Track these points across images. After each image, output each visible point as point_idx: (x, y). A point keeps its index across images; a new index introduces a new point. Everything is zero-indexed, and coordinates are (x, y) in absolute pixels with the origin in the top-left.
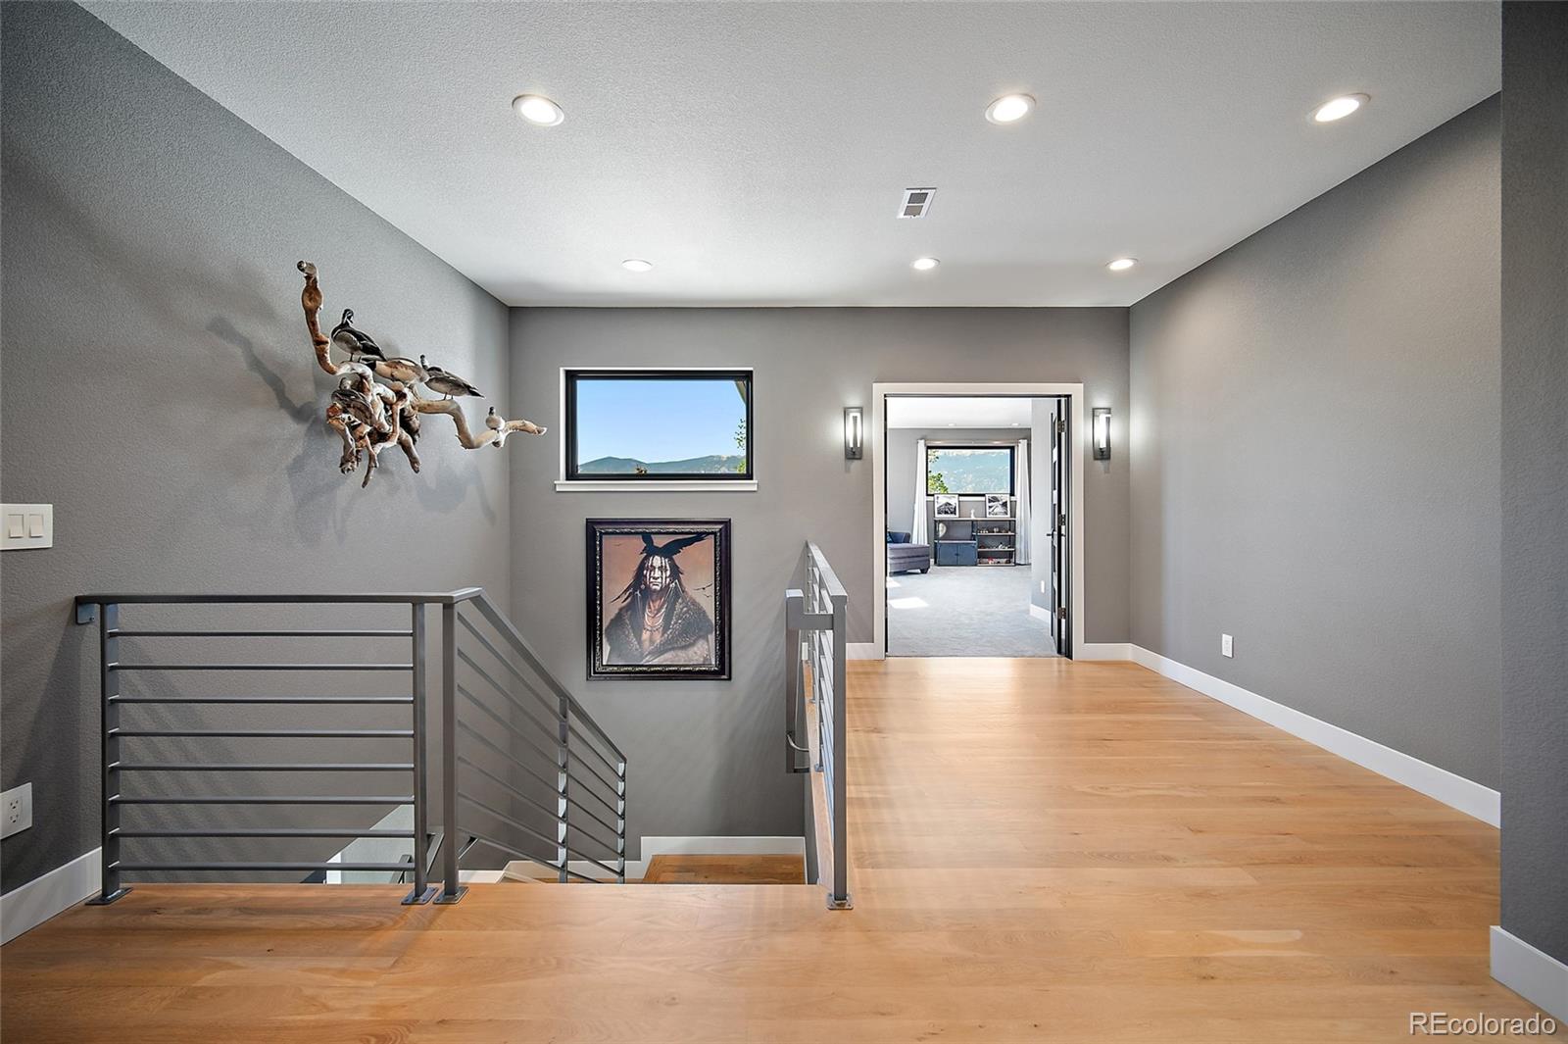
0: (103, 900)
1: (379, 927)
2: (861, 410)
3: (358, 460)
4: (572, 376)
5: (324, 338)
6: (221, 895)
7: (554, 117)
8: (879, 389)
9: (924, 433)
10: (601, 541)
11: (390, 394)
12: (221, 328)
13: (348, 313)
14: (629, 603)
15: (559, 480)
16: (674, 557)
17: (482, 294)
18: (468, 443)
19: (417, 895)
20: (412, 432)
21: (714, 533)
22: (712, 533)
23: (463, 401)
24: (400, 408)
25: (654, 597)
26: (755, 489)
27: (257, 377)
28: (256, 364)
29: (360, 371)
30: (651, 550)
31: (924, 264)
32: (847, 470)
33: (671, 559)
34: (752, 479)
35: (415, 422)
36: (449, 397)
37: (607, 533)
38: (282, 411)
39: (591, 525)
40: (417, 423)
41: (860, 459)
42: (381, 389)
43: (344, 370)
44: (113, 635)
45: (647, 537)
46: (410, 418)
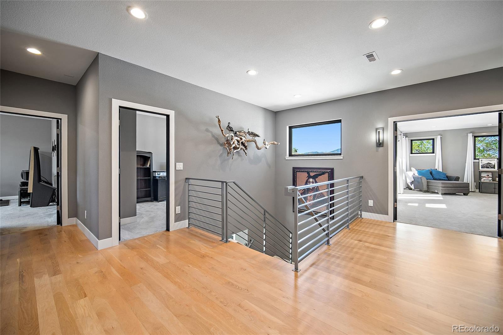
0: (188, 228)
1: (214, 243)
2: (383, 129)
3: (230, 154)
4: (291, 128)
5: (223, 130)
6: (200, 231)
7: (256, 73)
8: (391, 120)
9: (472, 130)
10: (296, 174)
11: (239, 139)
12: (207, 130)
13: (229, 123)
14: (303, 192)
15: (286, 156)
16: (316, 179)
17: (267, 111)
18: (258, 149)
19: (222, 240)
20: (246, 147)
21: (328, 172)
22: (327, 172)
23: (256, 138)
24: (241, 142)
25: (310, 191)
26: (342, 158)
27: (213, 138)
28: (213, 136)
29: (231, 135)
30: (309, 177)
31: (396, 72)
32: (377, 151)
33: (315, 180)
34: (341, 155)
35: (246, 144)
36: (253, 138)
37: (298, 171)
38: (218, 145)
39: (294, 169)
40: (247, 144)
41: (383, 146)
42: (236, 138)
43: (227, 135)
44: (189, 184)
45: (308, 173)
46: (245, 143)
